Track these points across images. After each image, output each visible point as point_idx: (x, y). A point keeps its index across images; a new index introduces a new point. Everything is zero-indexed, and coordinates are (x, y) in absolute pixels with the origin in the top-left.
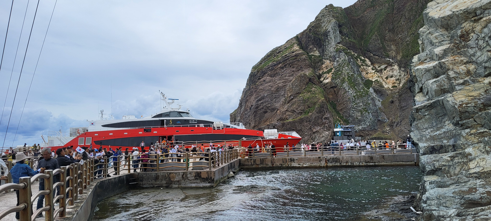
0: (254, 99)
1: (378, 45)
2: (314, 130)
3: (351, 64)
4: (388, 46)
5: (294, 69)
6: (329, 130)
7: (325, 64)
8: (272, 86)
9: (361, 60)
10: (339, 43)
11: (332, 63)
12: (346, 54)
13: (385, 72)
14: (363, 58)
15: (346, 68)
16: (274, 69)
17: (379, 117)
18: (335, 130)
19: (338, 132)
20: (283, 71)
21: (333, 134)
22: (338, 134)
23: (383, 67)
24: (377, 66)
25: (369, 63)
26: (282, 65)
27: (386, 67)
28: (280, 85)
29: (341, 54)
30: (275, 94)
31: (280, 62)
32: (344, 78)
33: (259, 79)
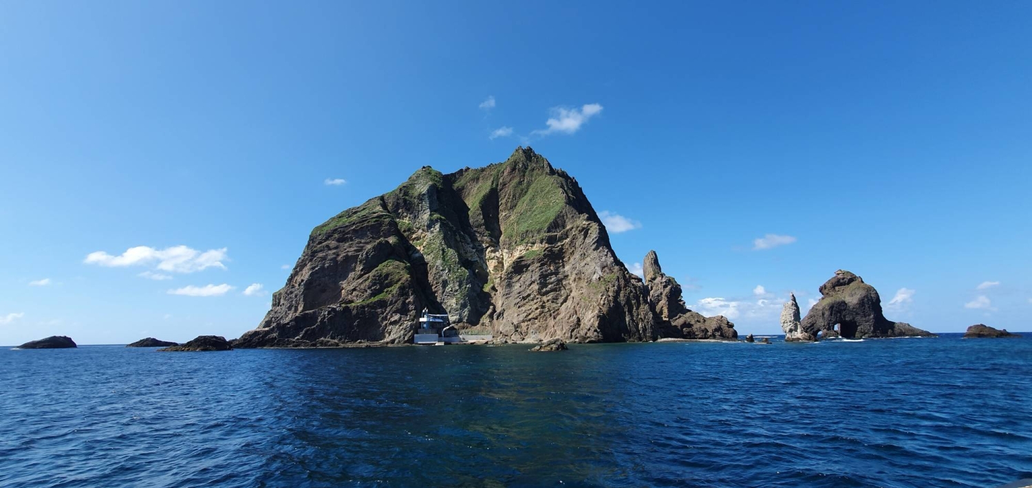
0: (307, 271)
1: (480, 220)
2: (392, 319)
4: (491, 223)
5: (373, 235)
6: (413, 320)
7: (416, 233)
8: (338, 255)
9: (460, 235)
10: (435, 211)
11: (425, 233)
12: (443, 224)
13: (487, 252)
14: (462, 233)
15: (442, 241)
16: (344, 232)
18: (421, 320)
19: (424, 323)
20: (356, 235)
21: (418, 325)
22: (425, 326)
23: (484, 246)
25: (469, 240)
26: (356, 227)
27: (487, 247)
28: (350, 254)
29: (436, 224)
30: (342, 266)
31: (354, 223)
32: (438, 254)
33: (320, 243)
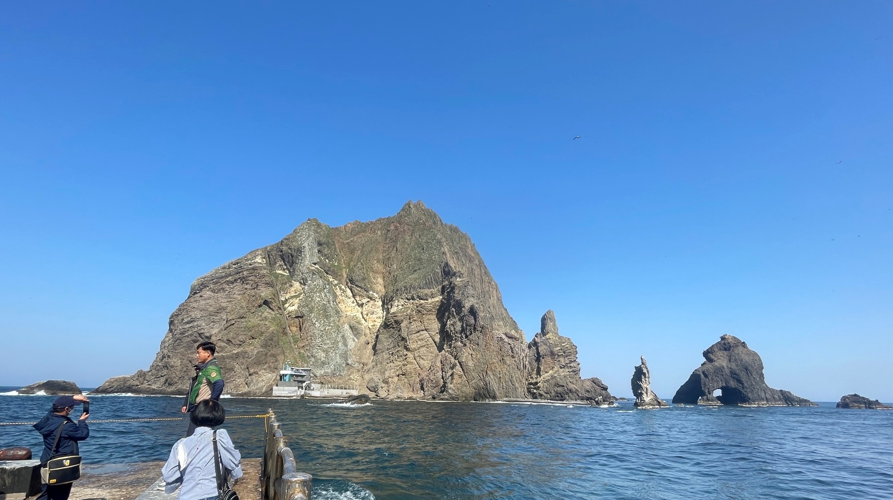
1: (362, 275)
2: (252, 371)
3: (325, 291)
4: (374, 278)
5: (248, 287)
6: (274, 372)
7: (295, 286)
8: (211, 305)
10: (315, 264)
11: (303, 286)
12: (321, 277)
13: (366, 306)
15: (318, 295)
16: (220, 282)
17: (348, 360)
18: (283, 372)
19: (286, 375)
20: (232, 287)
21: (278, 378)
22: (286, 378)
23: (365, 300)
24: (358, 299)
25: (350, 295)
26: (232, 278)
27: (368, 302)
29: (314, 277)
30: (214, 317)
32: (313, 308)
